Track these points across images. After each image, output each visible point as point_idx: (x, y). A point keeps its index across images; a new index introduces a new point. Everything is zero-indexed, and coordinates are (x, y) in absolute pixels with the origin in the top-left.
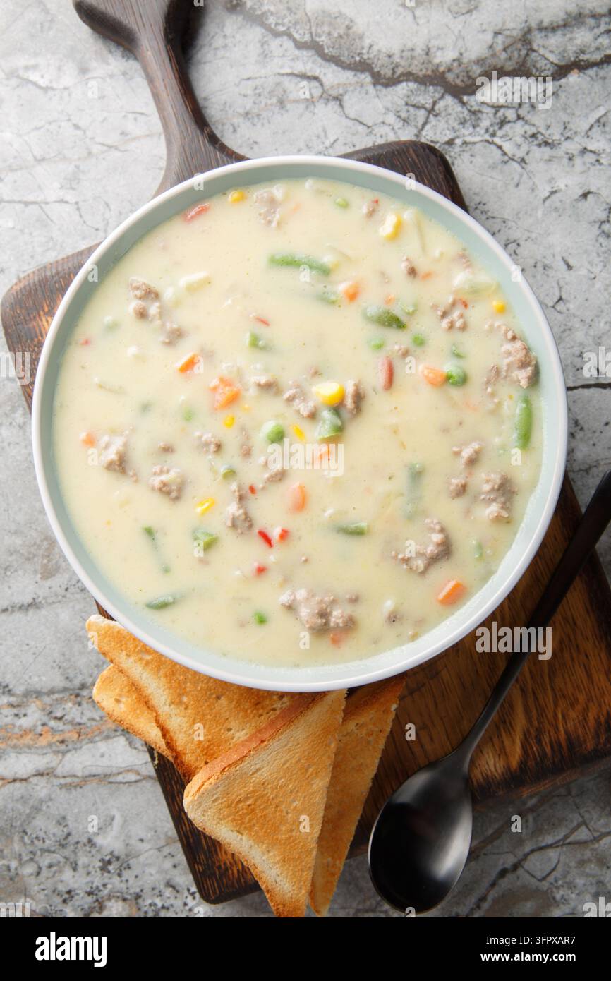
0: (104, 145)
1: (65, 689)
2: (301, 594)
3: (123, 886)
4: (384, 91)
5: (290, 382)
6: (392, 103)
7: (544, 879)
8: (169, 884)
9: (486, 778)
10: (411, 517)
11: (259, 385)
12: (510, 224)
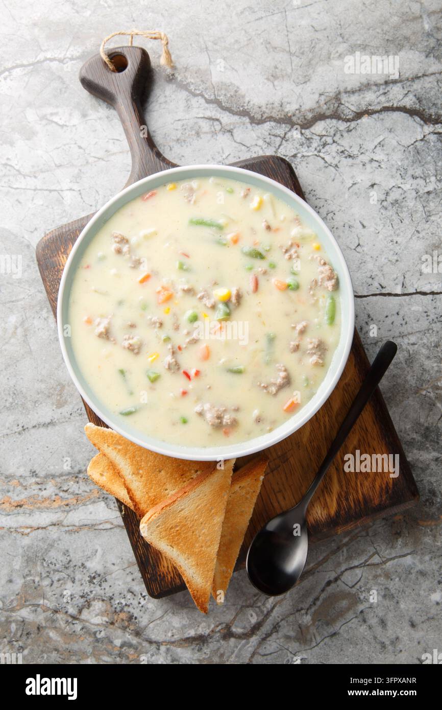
0: (95, 157)
1: (69, 474)
2: (207, 406)
3: (102, 592)
4: (257, 127)
5: (201, 289)
6: (261, 134)
7: (353, 586)
8: (130, 591)
9: (316, 521)
10: (268, 363)
11: (184, 290)
12: (329, 202)
